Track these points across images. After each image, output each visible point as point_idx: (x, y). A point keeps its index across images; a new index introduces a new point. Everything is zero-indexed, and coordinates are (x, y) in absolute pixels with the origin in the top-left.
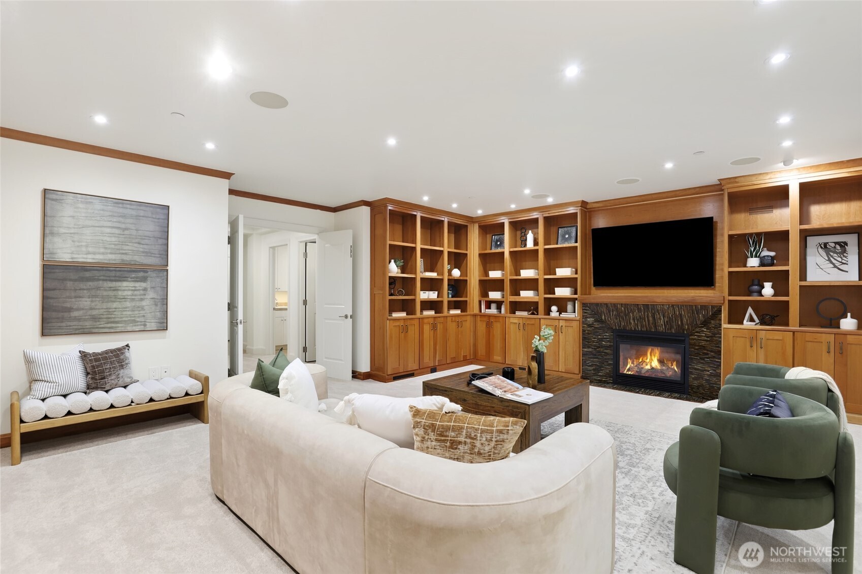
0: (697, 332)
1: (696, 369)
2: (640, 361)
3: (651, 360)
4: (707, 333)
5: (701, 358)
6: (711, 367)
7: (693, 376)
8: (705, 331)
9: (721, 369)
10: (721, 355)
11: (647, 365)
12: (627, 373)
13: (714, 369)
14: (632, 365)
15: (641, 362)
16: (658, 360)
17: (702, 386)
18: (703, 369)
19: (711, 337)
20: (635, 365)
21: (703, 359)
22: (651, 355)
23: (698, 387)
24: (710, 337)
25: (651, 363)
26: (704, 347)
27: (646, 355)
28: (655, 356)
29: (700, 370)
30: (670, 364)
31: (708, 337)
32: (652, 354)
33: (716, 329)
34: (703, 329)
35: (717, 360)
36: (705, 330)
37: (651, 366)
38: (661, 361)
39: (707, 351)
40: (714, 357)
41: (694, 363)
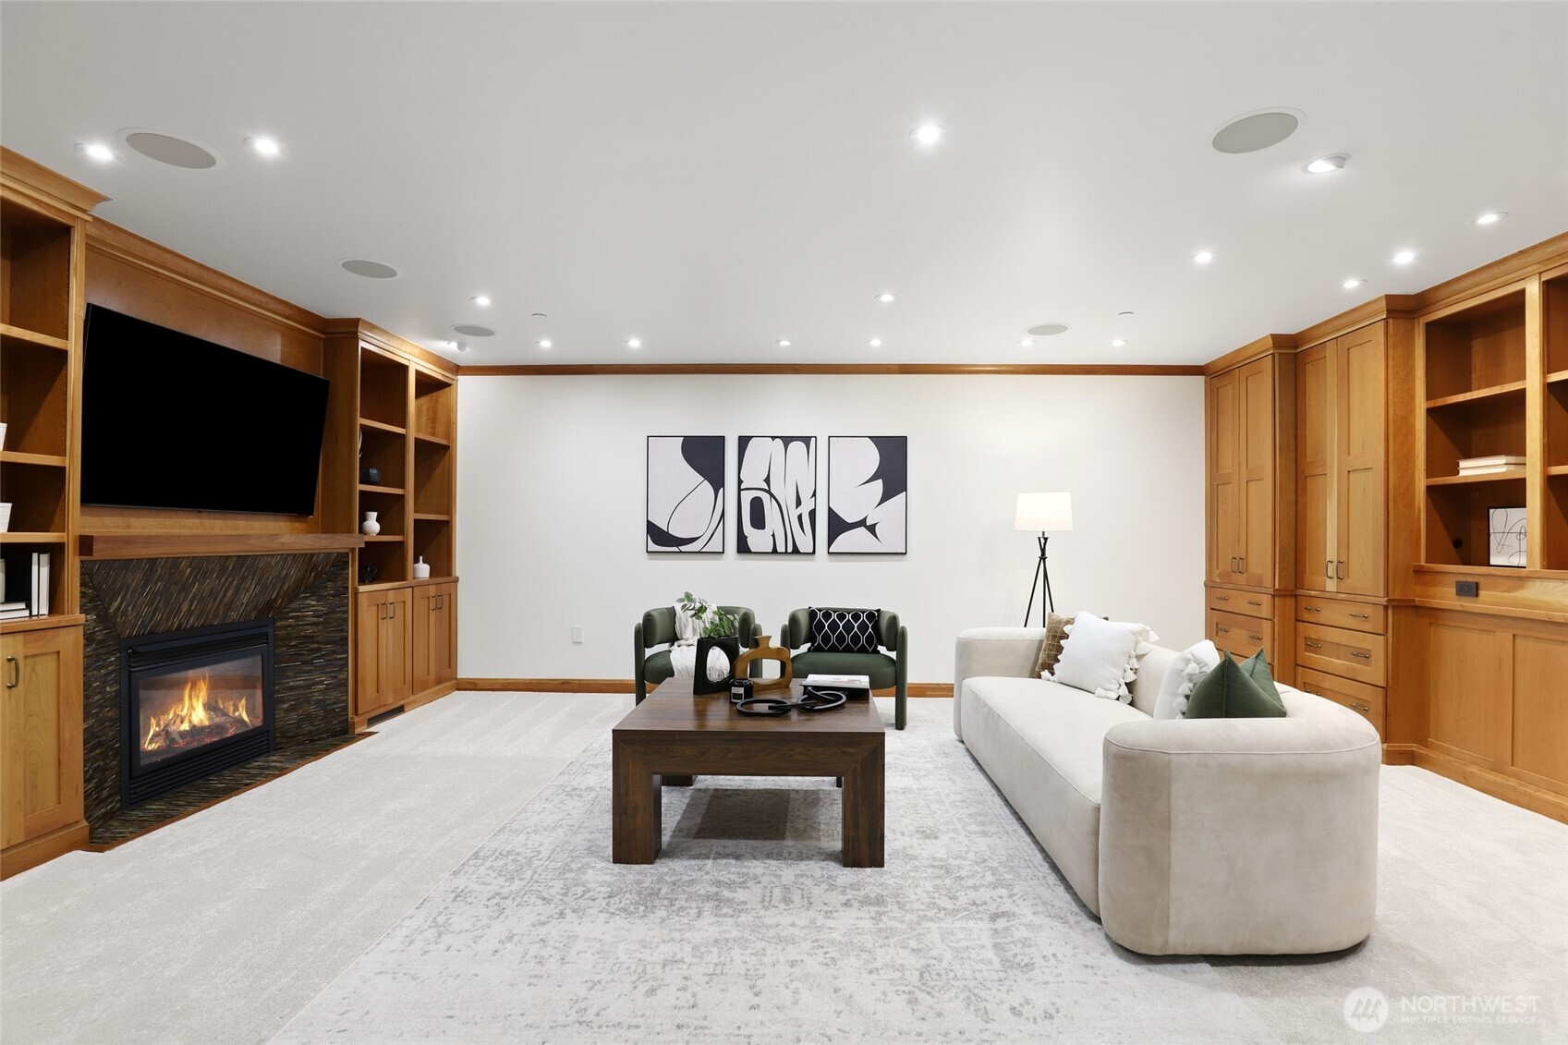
0: (294, 611)
1: (292, 688)
2: (170, 717)
3: (192, 708)
4: (318, 608)
5: (303, 663)
6: (328, 672)
7: (286, 706)
8: (314, 606)
9: (347, 671)
10: (347, 645)
11: (182, 722)
12: (149, 748)
13: (333, 674)
14: (157, 729)
15: (172, 719)
16: (204, 705)
17: (309, 717)
18: (310, 682)
19: (329, 613)
20: (162, 728)
21: (310, 663)
22: (190, 698)
23: (299, 724)
24: (325, 614)
25: (191, 715)
26: (311, 638)
27: (181, 700)
28: (198, 697)
29: (302, 687)
30: (231, 709)
31: (320, 616)
32: (193, 694)
33: (337, 598)
34: (309, 602)
35: (339, 657)
36: (314, 603)
37: (190, 722)
38: (210, 707)
39: (319, 643)
40: (334, 652)
41: (288, 677)
